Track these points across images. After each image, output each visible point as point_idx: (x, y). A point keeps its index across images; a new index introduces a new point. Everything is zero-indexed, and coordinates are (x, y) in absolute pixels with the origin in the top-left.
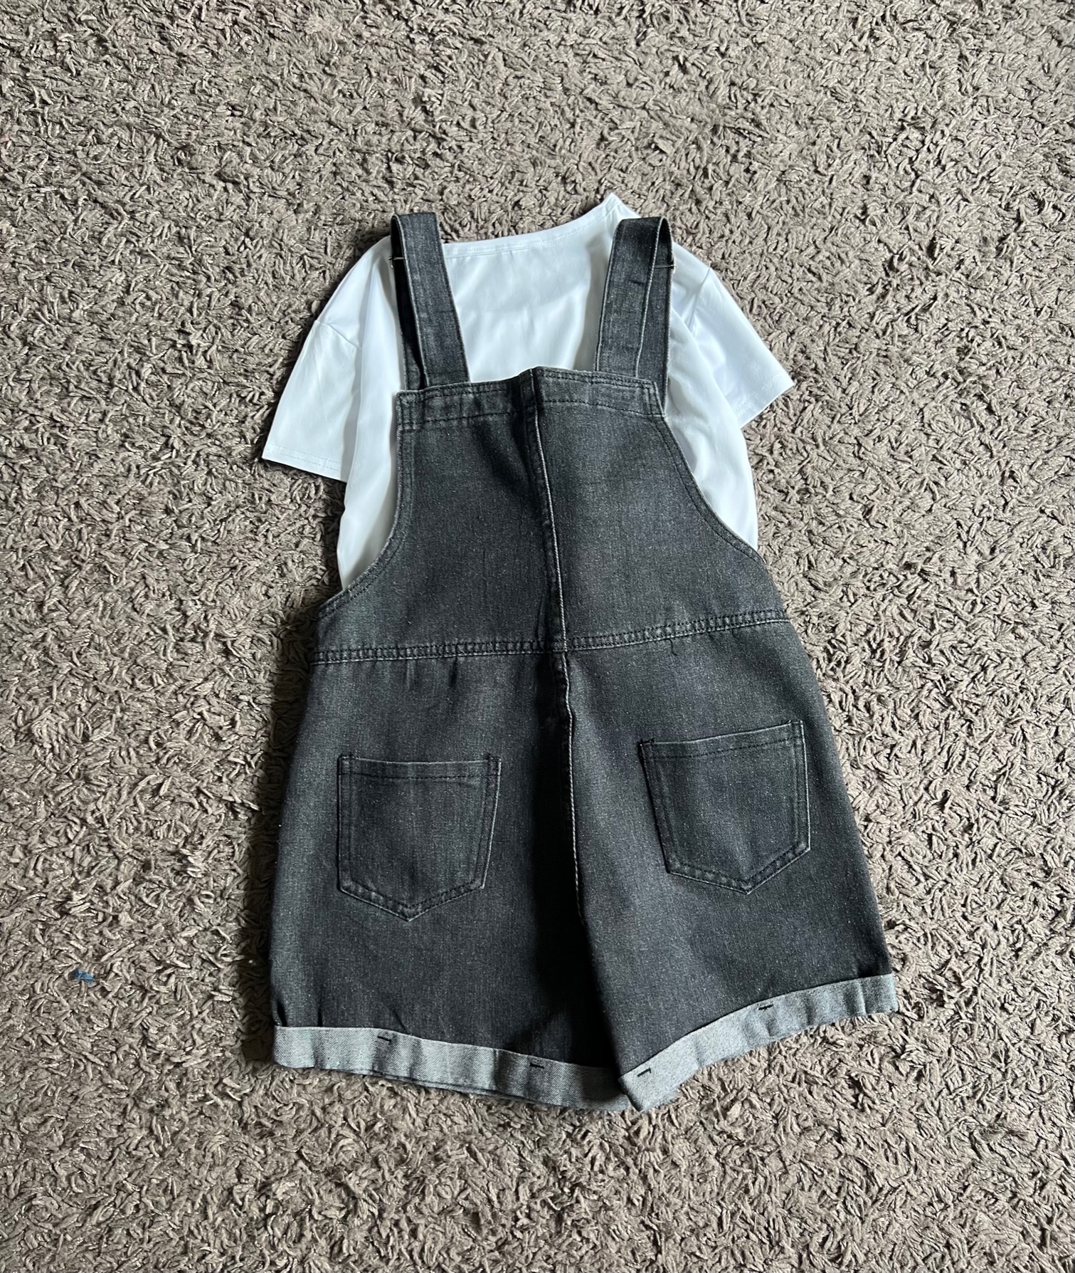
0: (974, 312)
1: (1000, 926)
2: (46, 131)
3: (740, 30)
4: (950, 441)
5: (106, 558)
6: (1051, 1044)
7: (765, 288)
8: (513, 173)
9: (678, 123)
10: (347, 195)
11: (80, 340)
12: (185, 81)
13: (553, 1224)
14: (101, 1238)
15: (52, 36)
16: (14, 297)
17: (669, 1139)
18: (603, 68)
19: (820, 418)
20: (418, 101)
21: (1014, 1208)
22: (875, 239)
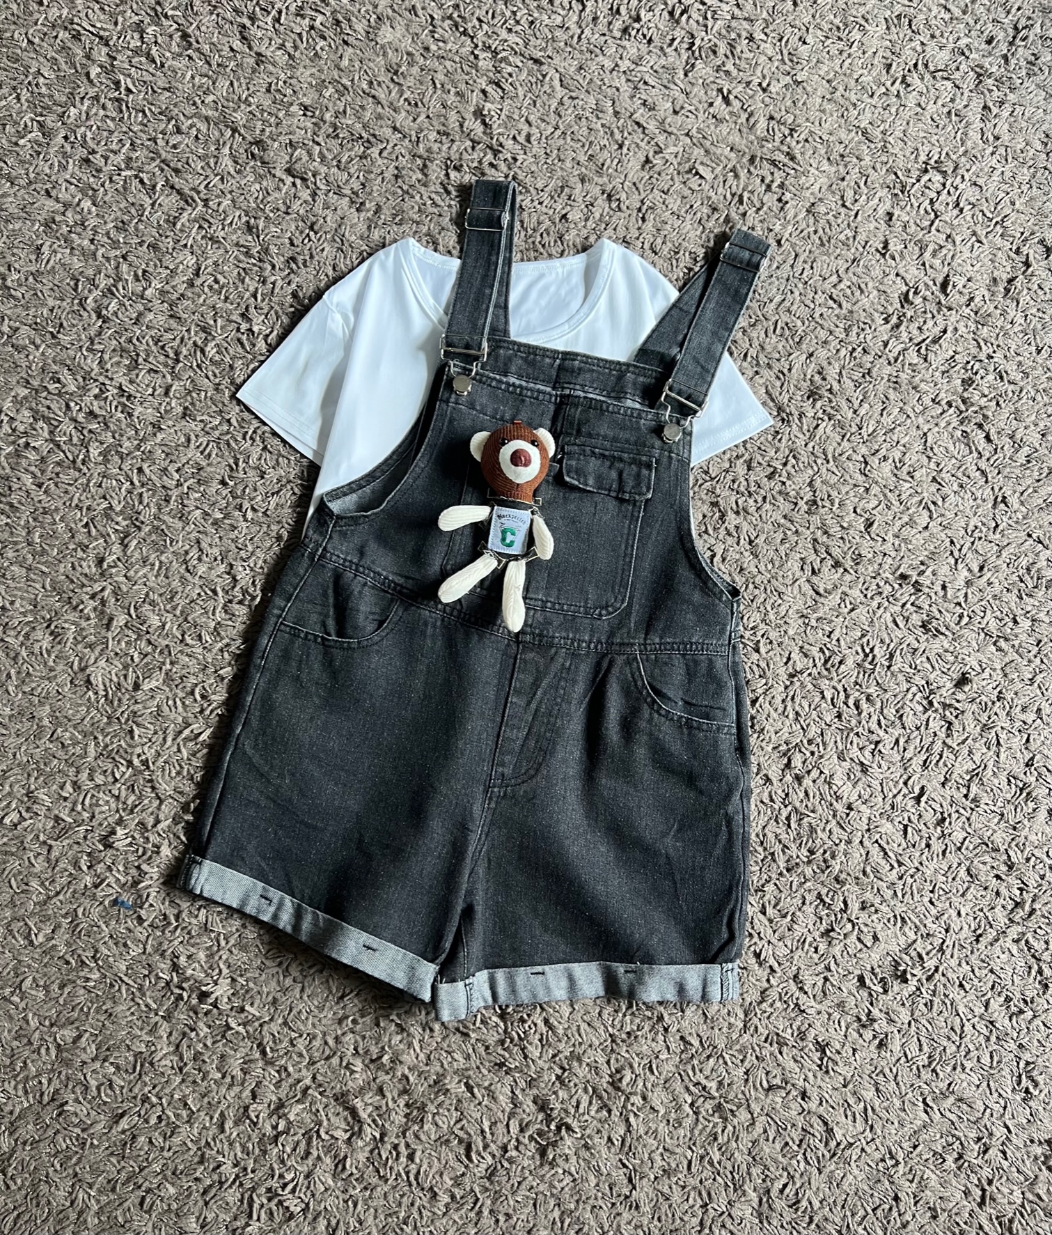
0: (980, 347)
1: (963, 913)
2: (129, 117)
3: (782, 67)
4: (950, 465)
5: (164, 522)
6: (1003, 1022)
7: (789, 311)
8: (562, 187)
9: (719, 151)
10: (407, 197)
11: (151, 316)
12: (262, 80)
13: (538, 1157)
14: (126, 1143)
15: (139, 28)
16: (91, 272)
17: (649, 1086)
18: (654, 95)
19: (832, 435)
20: (479, 113)
21: (959, 1168)
22: (893, 273)
